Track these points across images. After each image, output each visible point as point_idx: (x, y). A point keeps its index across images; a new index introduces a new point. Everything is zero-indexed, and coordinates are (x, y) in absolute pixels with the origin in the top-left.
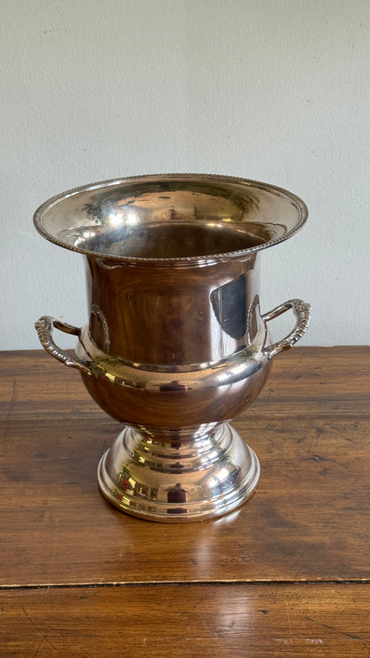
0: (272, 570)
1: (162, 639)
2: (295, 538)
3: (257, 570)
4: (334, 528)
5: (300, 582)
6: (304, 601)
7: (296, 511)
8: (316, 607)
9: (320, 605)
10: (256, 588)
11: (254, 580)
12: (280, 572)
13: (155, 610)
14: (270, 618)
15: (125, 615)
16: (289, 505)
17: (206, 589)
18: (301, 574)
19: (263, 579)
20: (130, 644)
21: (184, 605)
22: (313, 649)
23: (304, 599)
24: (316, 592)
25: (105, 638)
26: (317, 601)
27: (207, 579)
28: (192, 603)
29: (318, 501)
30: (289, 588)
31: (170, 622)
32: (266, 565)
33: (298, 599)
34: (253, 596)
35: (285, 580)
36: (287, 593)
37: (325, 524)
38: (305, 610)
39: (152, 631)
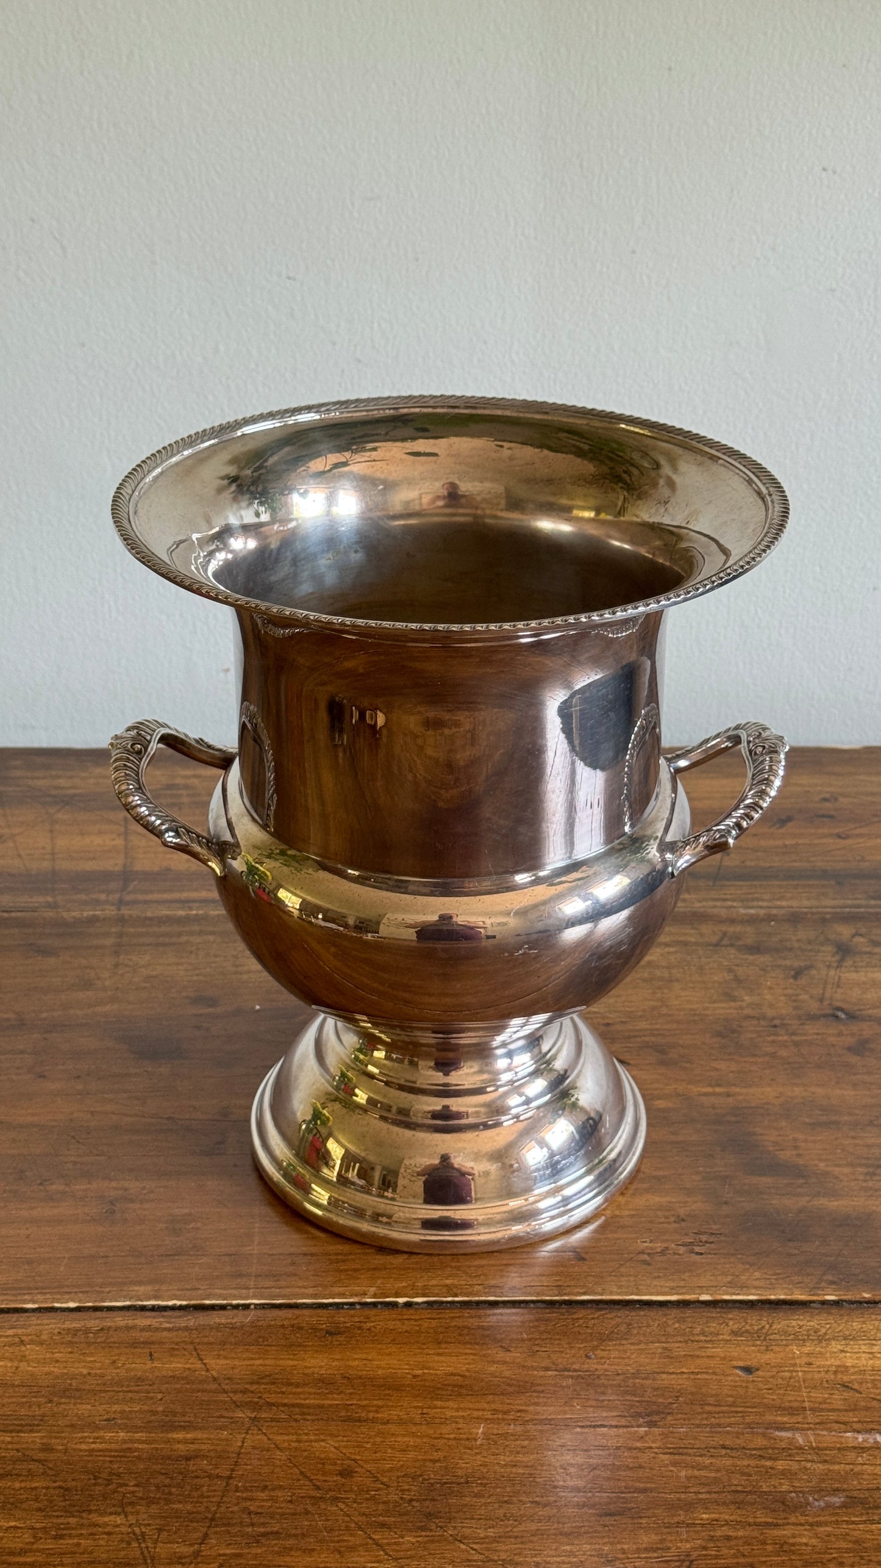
0: (758, 1274)
1: (519, 1429)
2: (803, 1201)
3: (724, 1274)
5: (824, 1303)
6: (835, 1346)
7: (801, 1136)
8: (864, 1361)
9: (871, 1356)
10: (724, 1315)
11: (718, 1297)
12: (776, 1279)
13: (498, 1362)
14: (761, 1385)
15: (431, 1374)
16: (784, 1124)
17: (609, 1316)
18: (823, 1284)
19: (738, 1294)
20: (449, 1439)
21: (562, 1352)
22: (862, 1457)
23: (833, 1343)
24: (859, 1327)
25: (389, 1426)
26: (863, 1347)
27: (611, 1293)
28: (580, 1348)
29: (850, 1114)
30: (799, 1315)
31: (535, 1391)
32: (743, 1263)
33: (820, 1341)
34: (718, 1334)
35: (789, 1297)
36: (793, 1327)
37: (871, 1170)
38: (839, 1366)
39: (495, 1410)
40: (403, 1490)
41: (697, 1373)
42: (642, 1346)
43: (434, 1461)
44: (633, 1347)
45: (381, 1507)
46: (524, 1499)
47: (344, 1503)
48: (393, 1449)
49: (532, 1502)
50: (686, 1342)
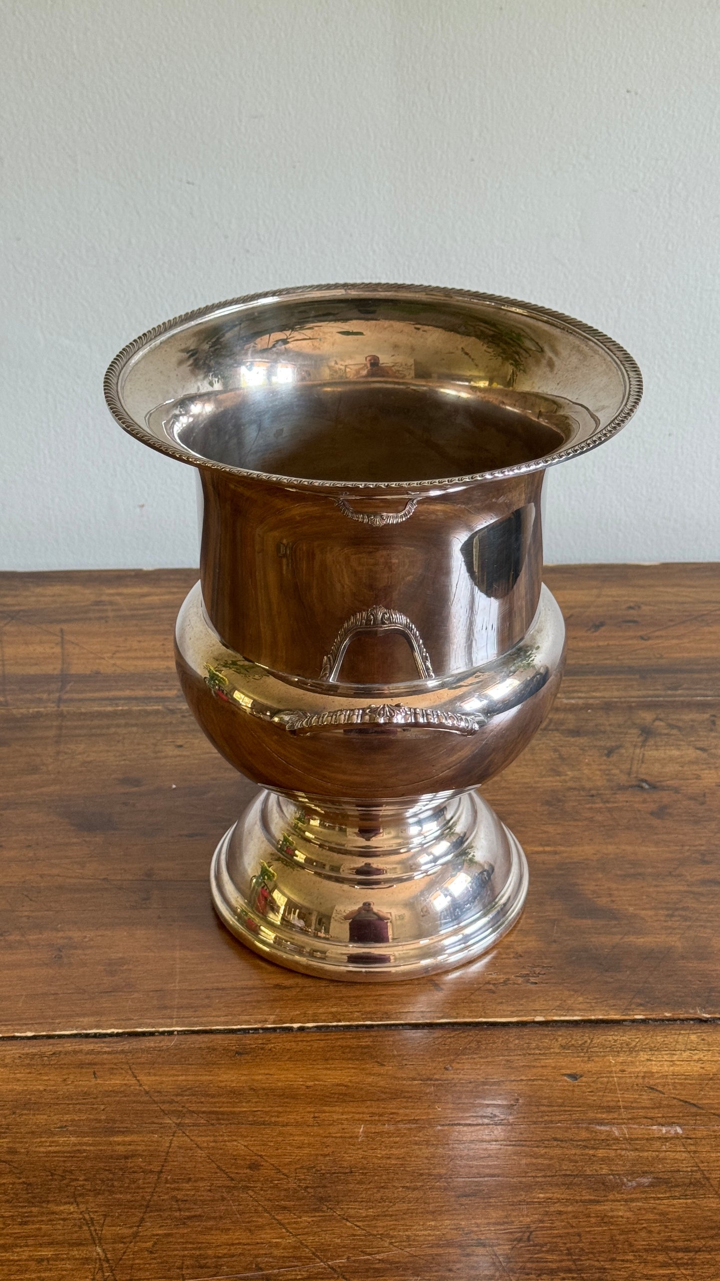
0: (581, 999)
1: (392, 1128)
2: (617, 939)
3: (554, 999)
4: (686, 919)
5: (633, 1021)
6: (643, 1056)
7: (614, 886)
8: (666, 1068)
9: (671, 1063)
10: (554, 1033)
11: (550, 1018)
12: (595, 1003)
13: (374, 1074)
14: (584, 1088)
15: (321, 1085)
16: (600, 876)
17: (462, 1035)
18: (633, 1006)
19: (566, 1016)
20: (336, 1137)
21: (425, 1065)
22: (665, 1145)
23: (641, 1053)
24: (662, 1040)
25: (288, 1128)
26: (665, 1057)
27: (464, 1017)
28: (439, 1062)
29: (653, 867)
30: (614, 1031)
31: (404, 1097)
32: (569, 990)
33: (631, 1052)
34: (550, 1048)
35: (606, 1017)
36: (610, 1041)
37: (670, 912)
38: (645, 1072)
39: (372, 1113)
40: (299, 1180)
41: (534, 1080)
42: (489, 1059)
43: (326, 1156)
44: (482, 1060)
45: (283, 1193)
46: (396, 1184)
47: (253, 1190)
48: (290, 1145)
49: (403, 1187)
50: (524, 1055)
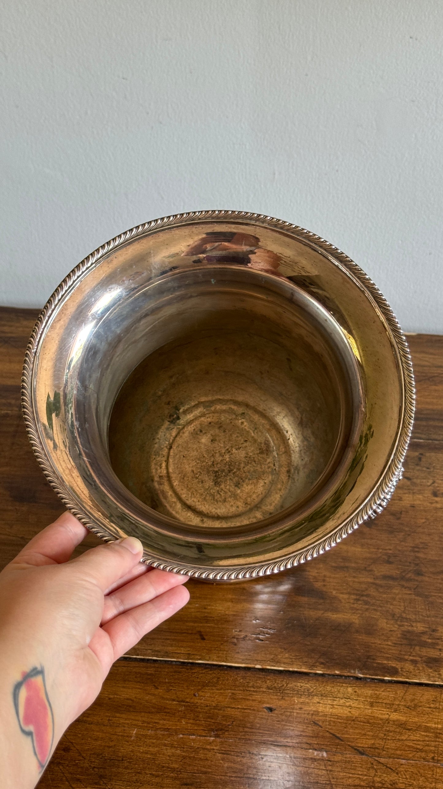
0: (287, 655)
1: (153, 732)
2: (319, 613)
3: (270, 654)
4: (366, 603)
5: (316, 674)
6: (316, 699)
7: (328, 574)
8: (328, 710)
9: (332, 707)
10: (266, 677)
11: (264, 667)
12: (295, 659)
13: (151, 694)
14: (274, 718)
15: (117, 698)
16: (321, 566)
17: (210, 672)
18: (317, 664)
19: (275, 666)
20: (119, 735)
21: (182, 691)
22: (314, 764)
23: (315, 697)
24: (330, 689)
25: (92, 725)
26: (329, 701)
27: (213, 660)
28: (192, 690)
29: (356, 563)
30: (302, 680)
31: (165, 712)
32: (281, 648)
33: (309, 696)
34: (260, 688)
35: (299, 670)
36: (298, 686)
37: (358, 597)
38: (314, 711)
39: (144, 721)
40: (91, 762)
41: (245, 709)
42: (222, 691)
43: (109, 747)
44: (218, 691)
45: (79, 770)
46: (147, 772)
47: (63, 766)
48: (91, 738)
49: (151, 774)
50: (244, 690)
